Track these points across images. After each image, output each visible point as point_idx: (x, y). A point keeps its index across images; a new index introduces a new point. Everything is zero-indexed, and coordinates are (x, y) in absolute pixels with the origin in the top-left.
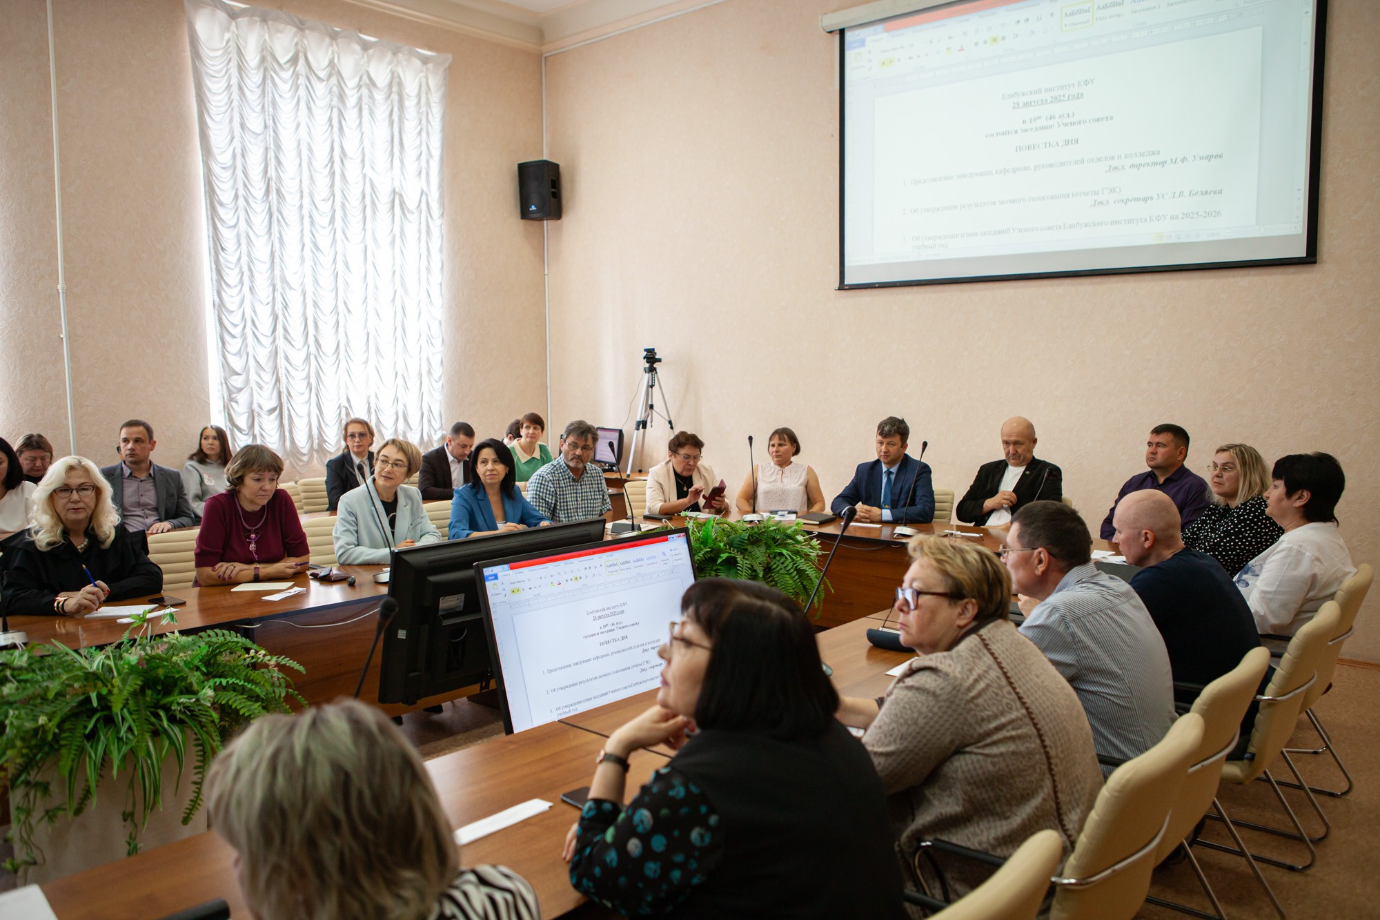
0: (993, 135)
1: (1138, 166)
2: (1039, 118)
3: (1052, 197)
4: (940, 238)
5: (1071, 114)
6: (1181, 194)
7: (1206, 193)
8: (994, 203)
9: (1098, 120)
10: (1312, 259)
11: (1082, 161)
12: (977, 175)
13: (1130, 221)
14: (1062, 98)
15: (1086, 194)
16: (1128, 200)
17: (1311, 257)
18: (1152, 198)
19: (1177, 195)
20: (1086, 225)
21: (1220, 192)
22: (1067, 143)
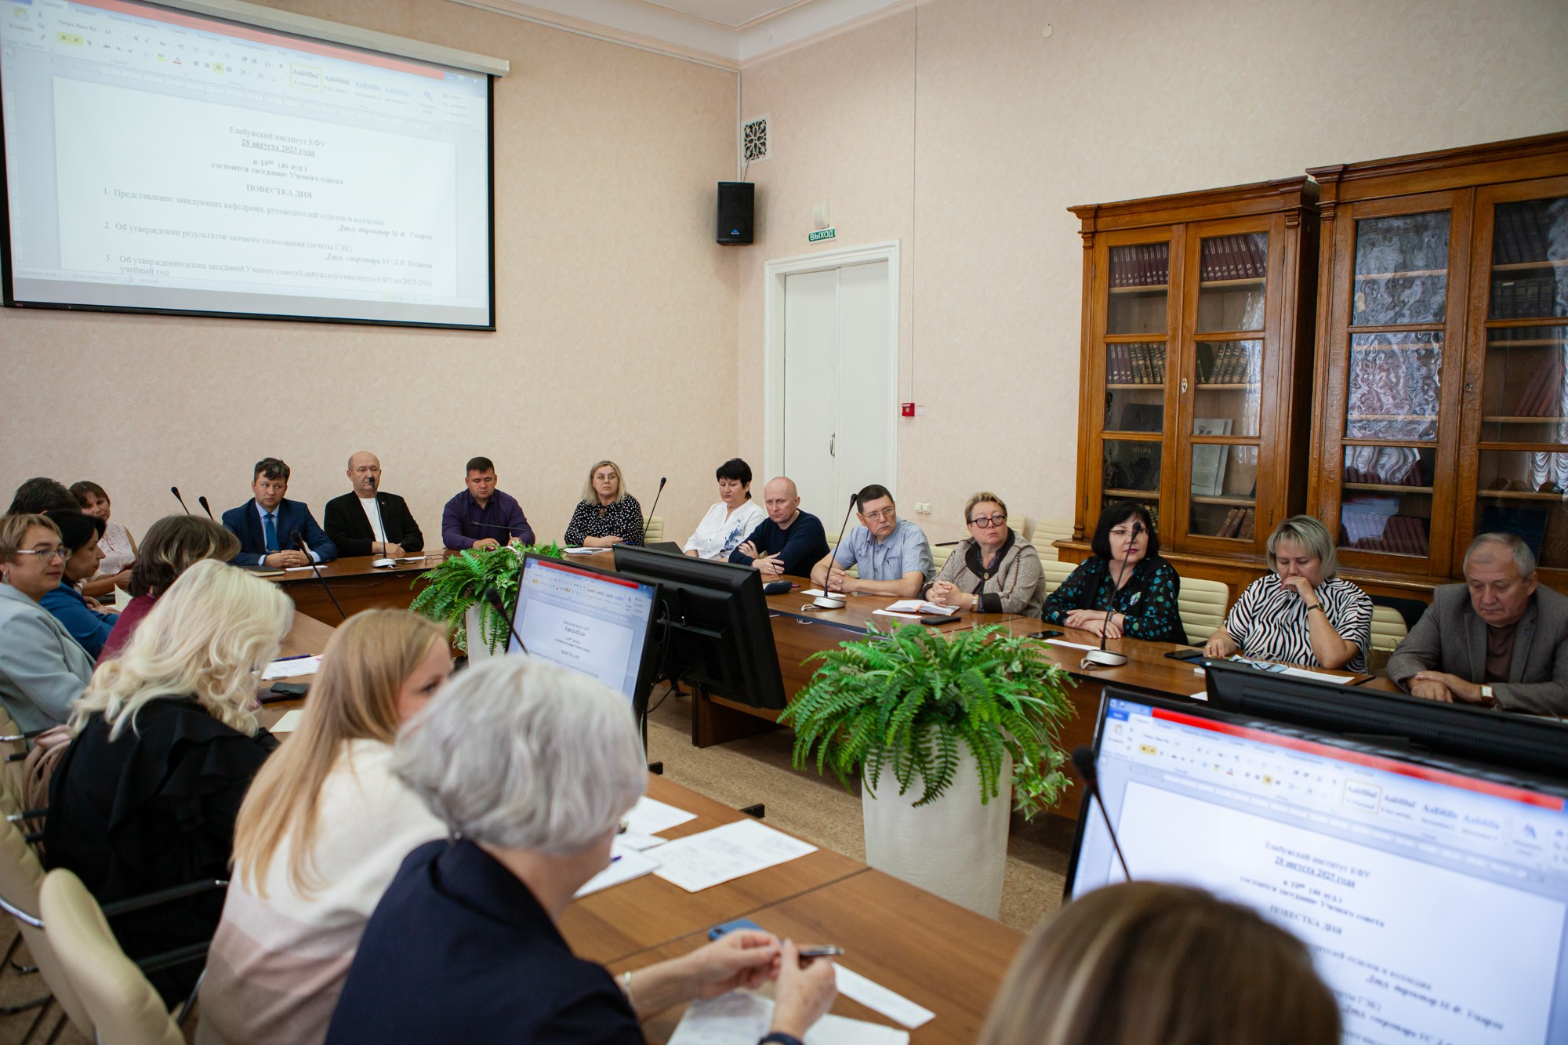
0: (220, 166)
1: (367, 232)
2: (272, 163)
3: (287, 243)
4: (157, 263)
5: (303, 168)
6: (402, 262)
7: (421, 265)
8: (224, 237)
9: (329, 181)
10: (492, 328)
11: (316, 215)
12: (202, 203)
13: (361, 278)
14: (294, 150)
15: (321, 246)
16: (358, 259)
17: (491, 328)
18: (379, 262)
19: (399, 262)
20: (322, 276)
21: (431, 267)
22: (300, 194)
